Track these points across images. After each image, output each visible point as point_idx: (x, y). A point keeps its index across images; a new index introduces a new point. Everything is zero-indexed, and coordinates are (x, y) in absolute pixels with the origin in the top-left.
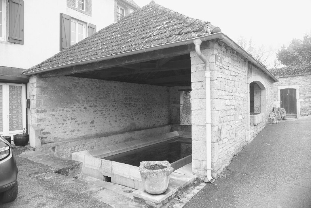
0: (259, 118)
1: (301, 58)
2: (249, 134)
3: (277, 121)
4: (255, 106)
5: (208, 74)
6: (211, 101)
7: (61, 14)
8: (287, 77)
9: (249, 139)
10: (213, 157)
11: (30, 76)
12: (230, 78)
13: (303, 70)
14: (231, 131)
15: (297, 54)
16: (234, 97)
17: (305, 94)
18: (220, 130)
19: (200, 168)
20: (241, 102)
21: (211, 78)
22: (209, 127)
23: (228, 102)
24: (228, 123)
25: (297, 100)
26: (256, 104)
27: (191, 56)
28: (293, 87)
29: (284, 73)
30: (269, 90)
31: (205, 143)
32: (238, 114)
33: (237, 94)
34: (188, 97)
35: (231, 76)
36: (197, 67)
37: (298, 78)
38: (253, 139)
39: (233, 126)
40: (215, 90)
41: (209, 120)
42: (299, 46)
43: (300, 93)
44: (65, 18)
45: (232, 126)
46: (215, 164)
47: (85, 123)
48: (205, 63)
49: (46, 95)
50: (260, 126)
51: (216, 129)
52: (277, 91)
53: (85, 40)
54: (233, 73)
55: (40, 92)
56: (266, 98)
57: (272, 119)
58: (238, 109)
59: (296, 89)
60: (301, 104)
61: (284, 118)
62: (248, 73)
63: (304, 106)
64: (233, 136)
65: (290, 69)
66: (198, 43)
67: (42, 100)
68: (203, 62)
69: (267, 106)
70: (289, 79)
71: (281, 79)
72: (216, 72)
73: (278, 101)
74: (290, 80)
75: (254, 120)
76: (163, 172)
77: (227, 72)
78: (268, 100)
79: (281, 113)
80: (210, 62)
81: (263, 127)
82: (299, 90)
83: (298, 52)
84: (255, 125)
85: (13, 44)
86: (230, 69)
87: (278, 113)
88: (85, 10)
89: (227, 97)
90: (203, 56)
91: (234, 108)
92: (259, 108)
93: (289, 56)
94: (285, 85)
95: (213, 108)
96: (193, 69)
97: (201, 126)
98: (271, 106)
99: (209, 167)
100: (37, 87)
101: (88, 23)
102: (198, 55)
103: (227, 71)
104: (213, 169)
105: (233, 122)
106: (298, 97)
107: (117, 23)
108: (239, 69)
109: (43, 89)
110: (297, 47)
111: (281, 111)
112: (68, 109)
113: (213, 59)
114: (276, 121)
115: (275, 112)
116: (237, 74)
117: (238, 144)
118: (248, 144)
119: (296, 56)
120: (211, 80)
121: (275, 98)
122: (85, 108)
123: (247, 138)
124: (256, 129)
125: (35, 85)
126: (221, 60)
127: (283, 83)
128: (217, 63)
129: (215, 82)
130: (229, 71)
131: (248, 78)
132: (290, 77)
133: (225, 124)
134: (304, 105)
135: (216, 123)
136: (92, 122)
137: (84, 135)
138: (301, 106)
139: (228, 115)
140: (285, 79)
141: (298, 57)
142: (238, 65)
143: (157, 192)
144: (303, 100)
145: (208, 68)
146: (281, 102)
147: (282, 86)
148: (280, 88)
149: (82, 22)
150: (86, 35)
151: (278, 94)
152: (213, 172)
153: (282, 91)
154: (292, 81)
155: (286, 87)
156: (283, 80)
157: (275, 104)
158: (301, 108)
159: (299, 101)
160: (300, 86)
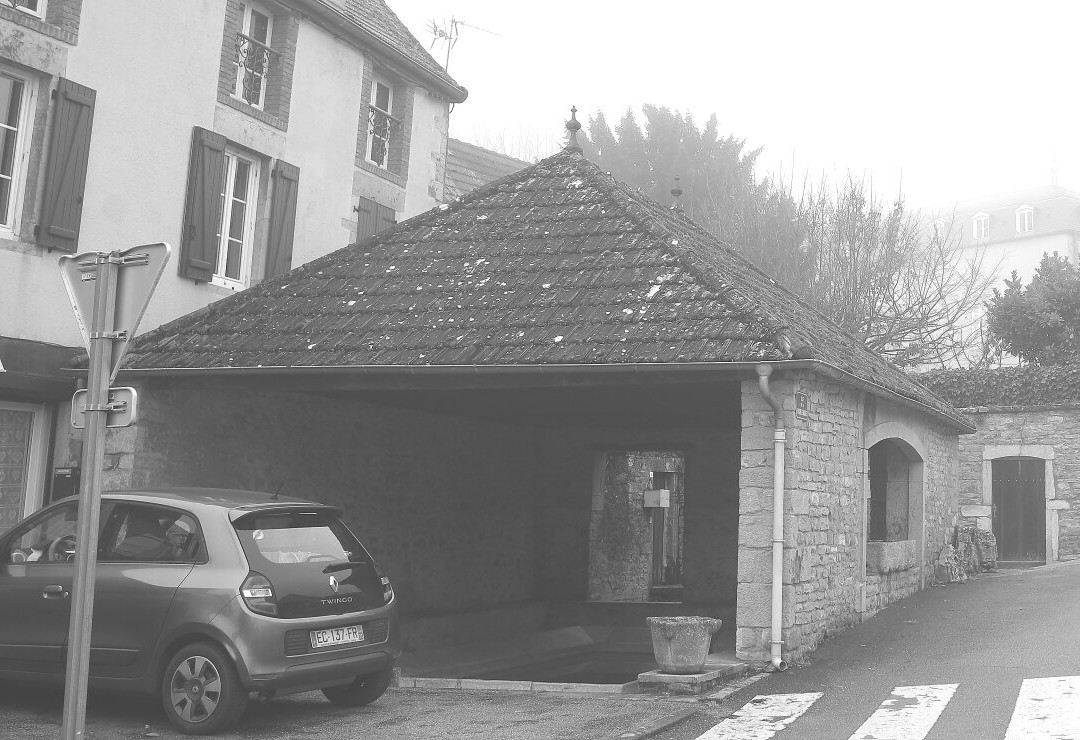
0: (894, 553)
1: (1071, 336)
2: (864, 594)
3: (965, 577)
4: (889, 519)
5: (780, 435)
6: (785, 494)
7: (198, 132)
8: (1015, 412)
9: (864, 609)
10: (784, 618)
12: (822, 439)
13: (1074, 386)
14: (820, 570)
15: (1055, 317)
16: (828, 485)
17: (1073, 480)
18: (799, 559)
19: (754, 646)
20: (844, 499)
21: (785, 443)
22: (778, 550)
23: (815, 497)
24: (815, 547)
25: (1049, 505)
26: (893, 512)
27: (744, 390)
28: (1034, 452)
29: (1011, 391)
30: (939, 463)
31: (769, 587)
32: (836, 531)
33: (836, 480)
34: (618, 479)
35: (824, 436)
36: (756, 418)
37: (1050, 419)
38: (875, 612)
39: (825, 558)
40: (793, 471)
41: (779, 535)
42: (1066, 286)
43: (1056, 478)
44: (211, 148)
45: (821, 558)
46: (788, 633)
48: (775, 410)
49: (159, 455)
50: (903, 583)
51: (792, 554)
52: (981, 465)
53: (333, 262)
54: (828, 428)
55: (145, 444)
56: (926, 494)
57: (947, 568)
58: (836, 516)
59: (1043, 462)
60: (1060, 518)
61: (988, 567)
62: (866, 418)
63: (1069, 525)
64: (824, 583)
65: (1032, 375)
66: (764, 371)
67: (148, 473)
68: (770, 408)
69: (929, 521)
70: (1020, 419)
71: (997, 418)
72: (796, 431)
73: (982, 504)
74: (1024, 424)
75: (880, 556)
76: (704, 625)
77: (815, 426)
78: (932, 498)
79: (978, 549)
80: (785, 408)
81: (912, 590)
82: (1054, 465)
83: (1061, 313)
84: (882, 574)
85: (45, 253)
86: (822, 418)
87: (968, 550)
88: (260, 106)
89: (813, 486)
90: (772, 397)
91: (827, 513)
92: (903, 526)
93: (1032, 322)
94: (1006, 444)
95: (787, 510)
96: (746, 420)
97: (761, 548)
98: (947, 522)
99: (777, 636)
100: (140, 423)
101: (275, 157)
102: (762, 392)
103: (815, 424)
104: (785, 644)
105: (825, 547)
106: (1050, 492)
107: (447, 212)
108: (843, 414)
110: (1059, 290)
111: (980, 542)
113: (790, 403)
114: (960, 575)
115: (961, 546)
116: (837, 427)
117: (834, 609)
118: (861, 621)
119: (1055, 324)
120: (786, 449)
121: (972, 495)
123: (857, 601)
124: (884, 586)
126: (805, 403)
127: (1003, 434)
128: (799, 411)
129: (794, 452)
130: (820, 424)
131: (864, 434)
132: (1024, 412)
133: (809, 549)
134: (1071, 522)
135: (793, 543)
138: (1061, 527)
139: (815, 528)
140: (1008, 420)
141: (1062, 329)
142: (840, 404)
143: (692, 667)
144: (1065, 505)
145: (780, 423)
146: (993, 509)
147: (997, 444)
148: (992, 452)
149: (249, 155)
150: (260, 206)
151: (984, 476)
152: (784, 649)
153: (999, 465)
154: (1032, 428)
155: (1012, 451)
156: (1000, 423)
157: (974, 519)
158: (1061, 535)
159: (1053, 507)
160: (1056, 451)
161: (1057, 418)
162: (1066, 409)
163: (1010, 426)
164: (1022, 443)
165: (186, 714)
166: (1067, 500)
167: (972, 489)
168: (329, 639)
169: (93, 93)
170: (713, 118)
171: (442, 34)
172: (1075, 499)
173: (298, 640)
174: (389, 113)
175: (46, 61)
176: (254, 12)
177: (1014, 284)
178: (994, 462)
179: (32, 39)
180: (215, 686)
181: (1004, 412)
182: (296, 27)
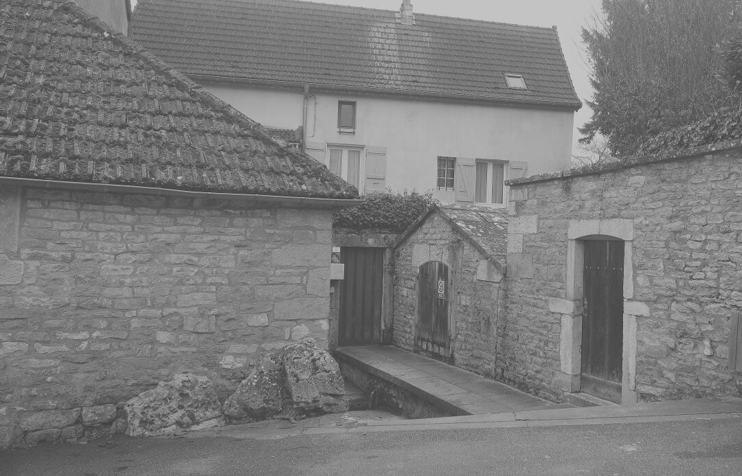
8: (596, 173)
17: (653, 273)
25: (627, 307)
28: (615, 229)
37: (631, 181)
43: (635, 268)
52: (566, 246)
59: (622, 243)
60: (638, 328)
63: (647, 341)
70: (602, 182)
71: (582, 183)
73: (566, 297)
74: (606, 189)
82: (634, 249)
94: (589, 217)
106: (628, 287)
121: (558, 284)
127: (586, 204)
132: (605, 173)
134: (649, 337)
138: (640, 342)
140: (592, 184)
144: (644, 309)
146: (575, 305)
147: (581, 218)
148: (576, 229)
151: (569, 260)
155: (593, 226)
157: (559, 316)
158: (638, 355)
159: (632, 309)
160: (637, 228)
161: (638, 180)
162: (647, 165)
163: (593, 192)
164: (602, 217)
166: (647, 302)
167: (558, 277)
172: (655, 302)
178: (579, 240)
181: (587, 175)
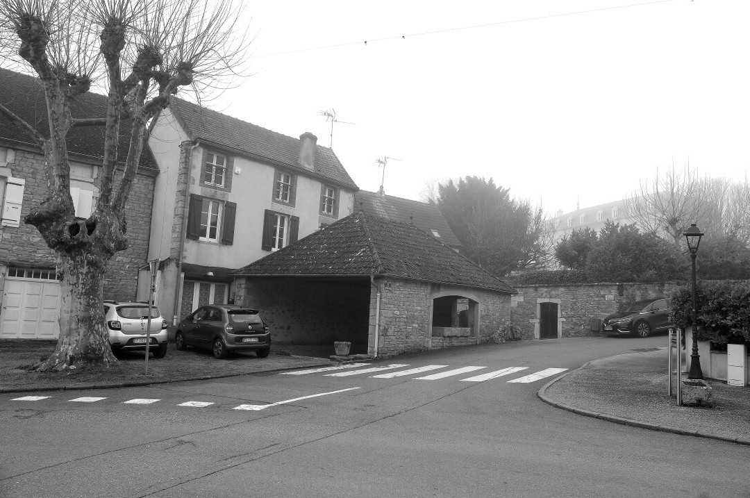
2: (431, 342)
5: (378, 294)
7: (266, 210)
8: (548, 287)
9: (430, 346)
11: (238, 277)
16: (406, 309)
17: (567, 311)
18: (386, 329)
19: (372, 352)
22: (377, 326)
23: (397, 312)
24: (397, 326)
27: (370, 282)
28: (554, 301)
31: (375, 336)
32: (411, 322)
33: (411, 308)
35: (403, 295)
37: (560, 289)
39: (404, 330)
40: (382, 304)
41: (377, 322)
43: (561, 310)
44: (271, 215)
45: (401, 330)
46: (380, 349)
47: (282, 328)
48: (377, 288)
50: (463, 341)
52: (536, 305)
54: (406, 292)
58: (411, 318)
59: (557, 304)
60: (562, 324)
62: (433, 289)
66: (372, 277)
69: (485, 322)
70: (549, 289)
72: (384, 293)
73: (537, 318)
74: (551, 291)
80: (381, 287)
82: (561, 306)
84: (443, 337)
85: (225, 245)
86: (402, 290)
88: (287, 202)
89: (396, 309)
90: (375, 284)
91: (405, 317)
94: (545, 298)
95: (380, 315)
96: (372, 290)
99: (376, 349)
100: (245, 288)
101: (292, 215)
103: (397, 291)
105: (403, 327)
106: (559, 315)
108: (416, 288)
109: (249, 290)
110: (577, 242)
112: (268, 311)
116: (412, 292)
121: (533, 315)
122: (283, 312)
123: (426, 344)
124: (447, 341)
125: (243, 286)
126: (390, 286)
127: (544, 294)
128: (386, 288)
129: (381, 299)
131: (431, 294)
132: (551, 287)
134: (566, 326)
135: (382, 324)
136: (289, 328)
137: (280, 340)
138: (563, 327)
139: (397, 321)
140: (545, 289)
142: (414, 285)
144: (564, 320)
145: (377, 291)
146: (540, 320)
147: (542, 298)
148: (540, 301)
149: (283, 216)
150: (288, 229)
151: (538, 309)
152: (378, 353)
153: (543, 305)
154: (553, 292)
155: (546, 300)
156: (543, 290)
157: (534, 324)
158: (562, 330)
159: (560, 321)
160: (562, 301)
161: (563, 289)
162: (565, 286)
163: (546, 292)
164: (550, 298)
165: (216, 354)
166: (565, 318)
167: (533, 313)
168: (248, 340)
169: (235, 204)
170: (491, 179)
171: (381, 162)
172: (567, 318)
173: (239, 340)
174: (333, 198)
175: (223, 197)
176: (285, 175)
177: (564, 240)
178: (541, 304)
179: (219, 192)
180: (221, 348)
181: (544, 287)
182: (297, 178)
